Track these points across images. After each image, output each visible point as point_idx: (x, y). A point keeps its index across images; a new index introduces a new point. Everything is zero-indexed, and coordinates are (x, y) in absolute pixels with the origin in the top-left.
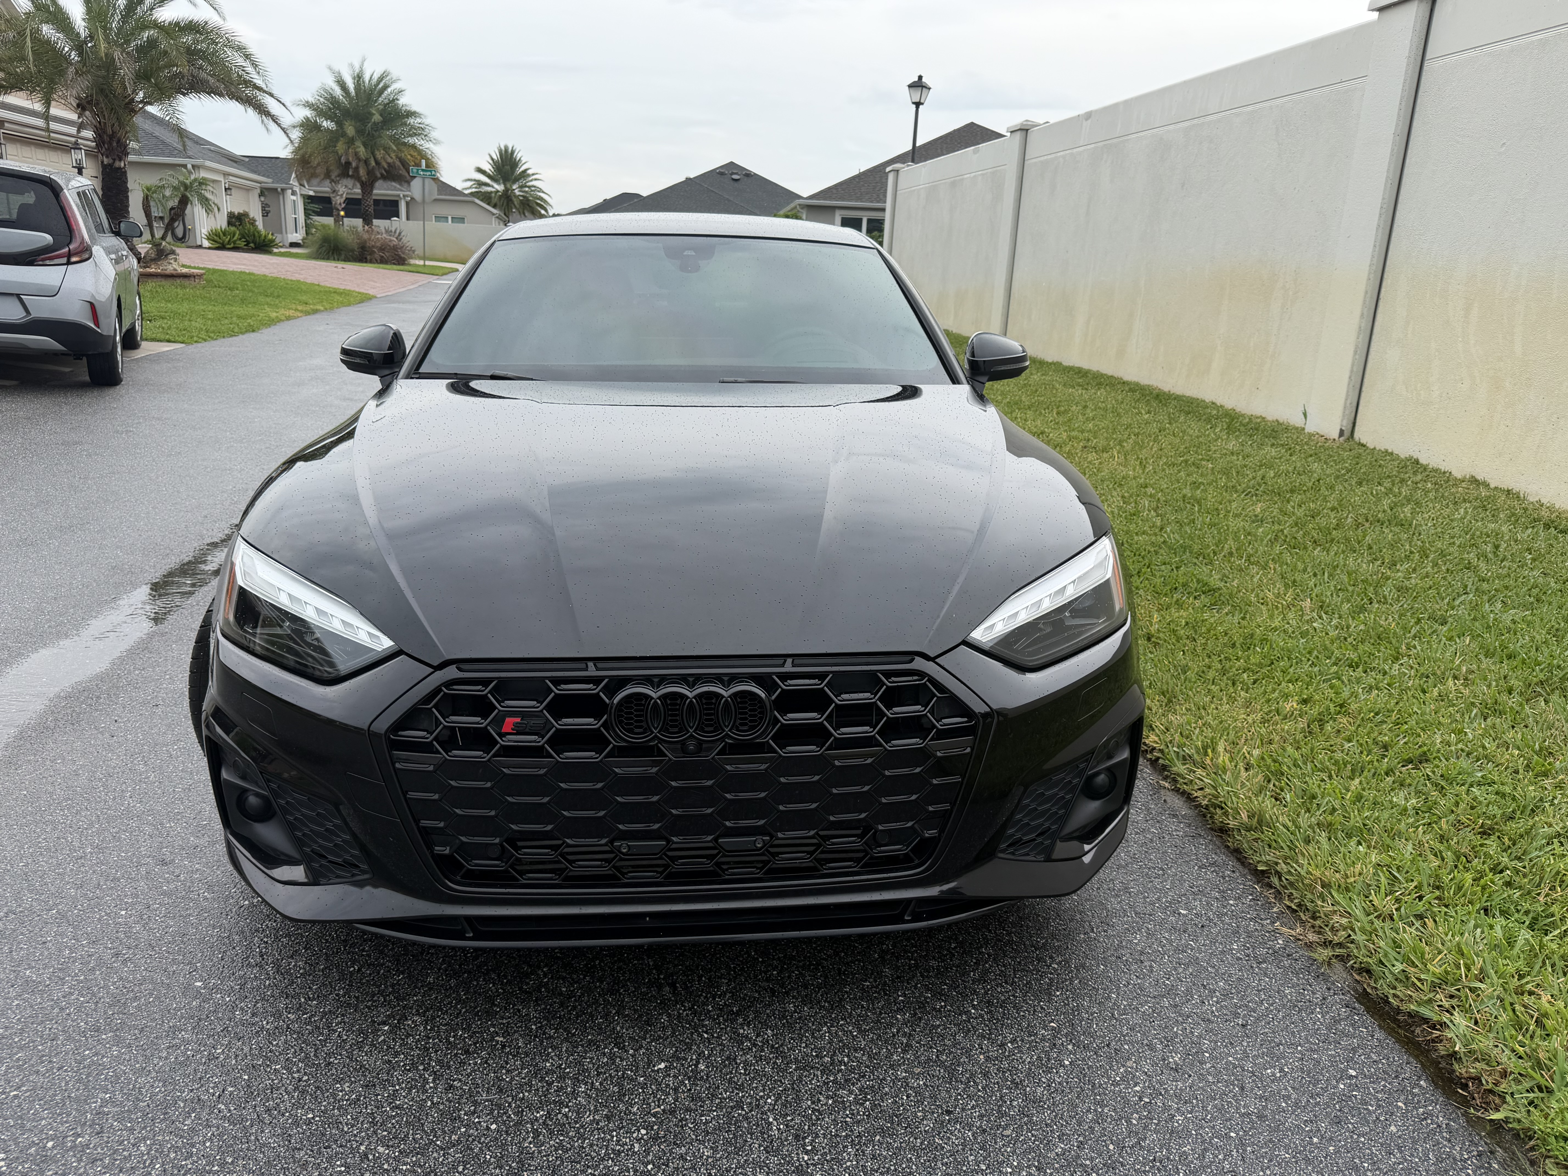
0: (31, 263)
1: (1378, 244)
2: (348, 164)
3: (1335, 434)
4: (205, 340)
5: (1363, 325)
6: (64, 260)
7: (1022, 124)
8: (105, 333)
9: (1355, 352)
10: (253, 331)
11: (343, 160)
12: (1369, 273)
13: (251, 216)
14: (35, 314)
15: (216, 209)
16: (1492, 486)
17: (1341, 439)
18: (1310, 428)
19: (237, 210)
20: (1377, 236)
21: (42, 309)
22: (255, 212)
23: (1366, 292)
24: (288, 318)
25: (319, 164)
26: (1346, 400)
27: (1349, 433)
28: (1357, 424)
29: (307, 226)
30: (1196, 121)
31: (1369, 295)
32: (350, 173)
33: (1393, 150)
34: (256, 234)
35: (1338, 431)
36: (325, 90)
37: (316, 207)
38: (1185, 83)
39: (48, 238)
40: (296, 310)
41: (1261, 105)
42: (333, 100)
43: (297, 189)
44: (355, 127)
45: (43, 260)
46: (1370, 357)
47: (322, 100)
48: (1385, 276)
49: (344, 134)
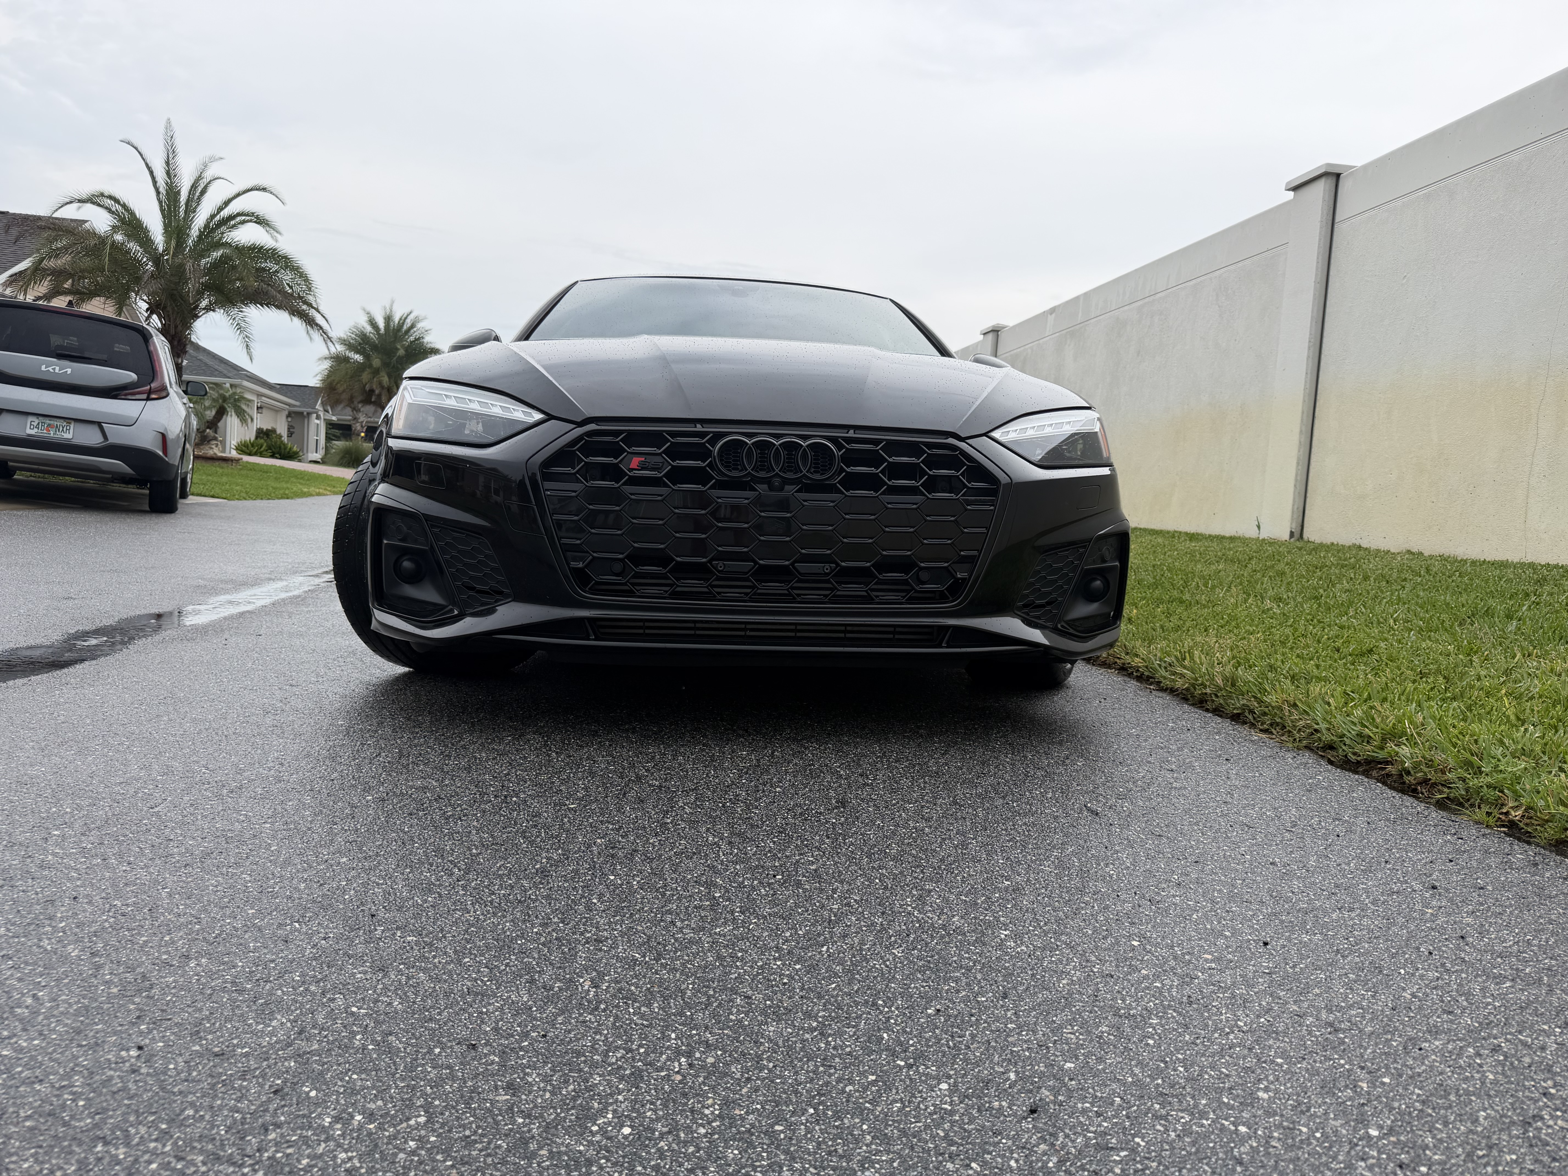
0: (115, 397)
1: (1309, 372)
2: (372, 391)
3: (1286, 536)
4: (245, 499)
5: (1302, 440)
6: (145, 396)
7: (993, 326)
8: (171, 462)
9: (1298, 463)
10: (288, 498)
11: (367, 388)
12: (1304, 396)
13: (278, 432)
14: (112, 440)
15: (249, 420)
16: (1426, 554)
17: (1292, 540)
18: (1264, 535)
19: (266, 426)
20: (1307, 364)
21: (119, 436)
22: (282, 429)
23: (1303, 412)
24: (319, 494)
25: (344, 391)
26: (1293, 505)
27: (1298, 534)
28: (1305, 526)
29: (327, 448)
30: (1147, 300)
31: (1305, 415)
32: (373, 400)
33: (1315, 294)
34: (282, 447)
35: (1288, 534)
36: (357, 328)
37: (337, 432)
38: (1136, 270)
39: (133, 376)
40: (325, 489)
41: (1202, 278)
42: (363, 336)
43: (321, 414)
44: (381, 360)
45: (126, 395)
46: (1311, 467)
47: (353, 336)
48: (1318, 398)
49: (370, 366)
